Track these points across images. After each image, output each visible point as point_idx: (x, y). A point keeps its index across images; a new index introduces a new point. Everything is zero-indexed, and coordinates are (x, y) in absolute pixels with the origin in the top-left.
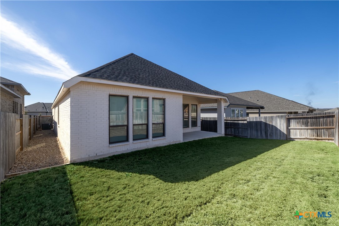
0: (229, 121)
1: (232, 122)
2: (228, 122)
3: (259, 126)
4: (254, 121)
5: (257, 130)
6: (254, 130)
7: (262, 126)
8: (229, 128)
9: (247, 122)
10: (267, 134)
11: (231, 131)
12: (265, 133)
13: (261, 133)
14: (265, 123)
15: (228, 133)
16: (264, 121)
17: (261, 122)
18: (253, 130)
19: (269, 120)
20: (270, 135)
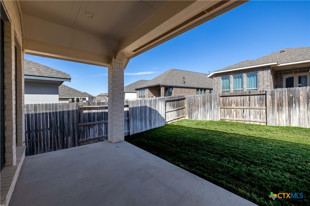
0: (96, 111)
1: (102, 112)
2: (94, 113)
3: (144, 113)
4: (139, 107)
5: (141, 119)
6: (138, 120)
7: (147, 112)
8: (94, 125)
9: (130, 108)
10: (151, 121)
11: (100, 130)
12: (150, 122)
13: (145, 122)
14: (150, 108)
15: (91, 137)
16: (149, 106)
17: (146, 107)
18: (136, 119)
19: (153, 103)
20: (154, 122)
